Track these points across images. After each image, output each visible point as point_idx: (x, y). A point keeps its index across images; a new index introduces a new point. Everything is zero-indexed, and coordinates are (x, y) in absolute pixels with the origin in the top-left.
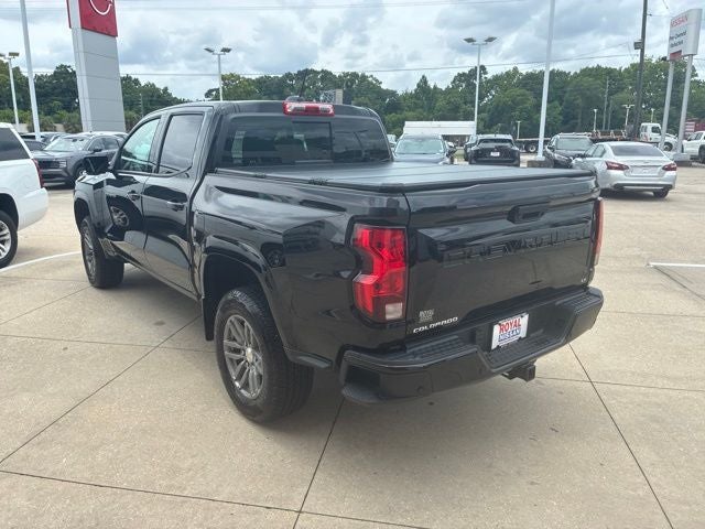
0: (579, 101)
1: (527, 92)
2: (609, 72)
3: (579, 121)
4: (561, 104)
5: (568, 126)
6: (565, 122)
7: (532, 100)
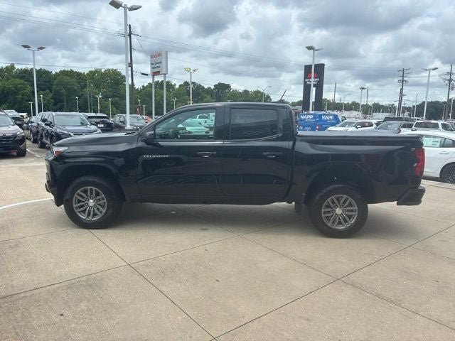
0: (63, 91)
1: (26, 82)
2: (79, 74)
3: (65, 103)
4: (51, 92)
5: (57, 107)
6: (55, 104)
7: (29, 89)
